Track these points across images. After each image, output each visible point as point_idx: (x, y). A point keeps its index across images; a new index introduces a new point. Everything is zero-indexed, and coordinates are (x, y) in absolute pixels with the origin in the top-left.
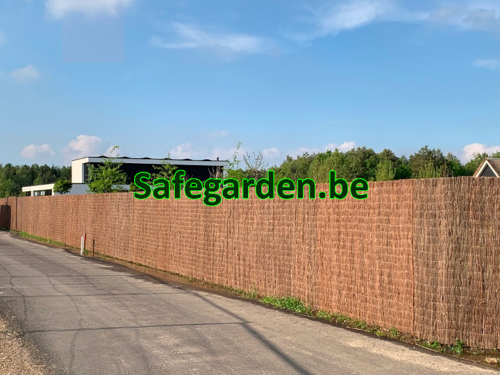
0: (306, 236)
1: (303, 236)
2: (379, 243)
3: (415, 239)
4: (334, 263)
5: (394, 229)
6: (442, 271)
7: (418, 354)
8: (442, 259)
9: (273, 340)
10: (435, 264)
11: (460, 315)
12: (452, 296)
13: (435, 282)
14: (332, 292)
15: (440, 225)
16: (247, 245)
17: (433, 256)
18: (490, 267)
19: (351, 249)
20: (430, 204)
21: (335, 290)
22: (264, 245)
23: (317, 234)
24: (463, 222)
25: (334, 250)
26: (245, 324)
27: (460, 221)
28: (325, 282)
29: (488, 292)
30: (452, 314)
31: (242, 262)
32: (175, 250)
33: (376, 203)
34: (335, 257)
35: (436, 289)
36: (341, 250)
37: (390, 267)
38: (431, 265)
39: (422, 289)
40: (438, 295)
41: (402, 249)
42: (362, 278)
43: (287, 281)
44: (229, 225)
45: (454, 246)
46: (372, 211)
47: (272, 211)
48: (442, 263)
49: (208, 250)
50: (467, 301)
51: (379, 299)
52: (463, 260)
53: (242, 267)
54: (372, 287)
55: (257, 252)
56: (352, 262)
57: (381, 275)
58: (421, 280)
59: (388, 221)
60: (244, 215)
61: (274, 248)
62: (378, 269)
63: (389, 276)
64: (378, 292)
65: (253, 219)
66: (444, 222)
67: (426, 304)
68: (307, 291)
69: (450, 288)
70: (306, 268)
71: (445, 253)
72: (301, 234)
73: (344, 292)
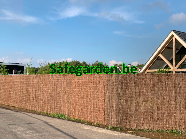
0: (67, 92)
1: (66, 92)
2: (93, 94)
3: (105, 92)
4: (77, 101)
5: (98, 89)
6: (114, 103)
7: (107, 130)
8: (114, 99)
9: (58, 128)
10: (112, 101)
11: (120, 117)
12: (117, 111)
13: (112, 107)
14: (76, 111)
15: (114, 88)
16: (44, 95)
17: (111, 98)
18: (129, 102)
19: (83, 96)
20: (110, 81)
21: (77, 111)
22: (50, 95)
23: (71, 91)
24: (121, 87)
25: (77, 97)
26: (46, 123)
27: (120, 87)
28: (74, 108)
29: (128, 110)
30: (117, 117)
31: (41, 101)
32: (13, 98)
33: (92, 81)
34: (77, 99)
35: (112, 109)
36: (80, 97)
37: (97, 102)
38: (110, 101)
39: (108, 109)
40: (113, 111)
41: (101, 96)
42: (87, 106)
43: (59, 108)
44: (36, 88)
45: (118, 95)
46: (91, 83)
47: (54, 83)
48: (114, 100)
49: (27, 97)
50: (122, 113)
51: (93, 113)
52: (121, 100)
53: (41, 103)
54: (91, 109)
55: (47, 98)
56: (84, 101)
57: (94, 105)
58: (107, 106)
59: (96, 87)
60: (43, 85)
61: (54, 96)
62: (92, 103)
63: (96, 105)
64: (92, 110)
65: (46, 86)
66: (115, 87)
67: (108, 114)
68: (66, 111)
69: (117, 109)
70: (67, 103)
71: (115, 97)
72: (65, 91)
73: (80, 111)
